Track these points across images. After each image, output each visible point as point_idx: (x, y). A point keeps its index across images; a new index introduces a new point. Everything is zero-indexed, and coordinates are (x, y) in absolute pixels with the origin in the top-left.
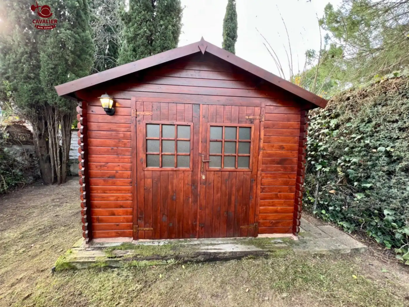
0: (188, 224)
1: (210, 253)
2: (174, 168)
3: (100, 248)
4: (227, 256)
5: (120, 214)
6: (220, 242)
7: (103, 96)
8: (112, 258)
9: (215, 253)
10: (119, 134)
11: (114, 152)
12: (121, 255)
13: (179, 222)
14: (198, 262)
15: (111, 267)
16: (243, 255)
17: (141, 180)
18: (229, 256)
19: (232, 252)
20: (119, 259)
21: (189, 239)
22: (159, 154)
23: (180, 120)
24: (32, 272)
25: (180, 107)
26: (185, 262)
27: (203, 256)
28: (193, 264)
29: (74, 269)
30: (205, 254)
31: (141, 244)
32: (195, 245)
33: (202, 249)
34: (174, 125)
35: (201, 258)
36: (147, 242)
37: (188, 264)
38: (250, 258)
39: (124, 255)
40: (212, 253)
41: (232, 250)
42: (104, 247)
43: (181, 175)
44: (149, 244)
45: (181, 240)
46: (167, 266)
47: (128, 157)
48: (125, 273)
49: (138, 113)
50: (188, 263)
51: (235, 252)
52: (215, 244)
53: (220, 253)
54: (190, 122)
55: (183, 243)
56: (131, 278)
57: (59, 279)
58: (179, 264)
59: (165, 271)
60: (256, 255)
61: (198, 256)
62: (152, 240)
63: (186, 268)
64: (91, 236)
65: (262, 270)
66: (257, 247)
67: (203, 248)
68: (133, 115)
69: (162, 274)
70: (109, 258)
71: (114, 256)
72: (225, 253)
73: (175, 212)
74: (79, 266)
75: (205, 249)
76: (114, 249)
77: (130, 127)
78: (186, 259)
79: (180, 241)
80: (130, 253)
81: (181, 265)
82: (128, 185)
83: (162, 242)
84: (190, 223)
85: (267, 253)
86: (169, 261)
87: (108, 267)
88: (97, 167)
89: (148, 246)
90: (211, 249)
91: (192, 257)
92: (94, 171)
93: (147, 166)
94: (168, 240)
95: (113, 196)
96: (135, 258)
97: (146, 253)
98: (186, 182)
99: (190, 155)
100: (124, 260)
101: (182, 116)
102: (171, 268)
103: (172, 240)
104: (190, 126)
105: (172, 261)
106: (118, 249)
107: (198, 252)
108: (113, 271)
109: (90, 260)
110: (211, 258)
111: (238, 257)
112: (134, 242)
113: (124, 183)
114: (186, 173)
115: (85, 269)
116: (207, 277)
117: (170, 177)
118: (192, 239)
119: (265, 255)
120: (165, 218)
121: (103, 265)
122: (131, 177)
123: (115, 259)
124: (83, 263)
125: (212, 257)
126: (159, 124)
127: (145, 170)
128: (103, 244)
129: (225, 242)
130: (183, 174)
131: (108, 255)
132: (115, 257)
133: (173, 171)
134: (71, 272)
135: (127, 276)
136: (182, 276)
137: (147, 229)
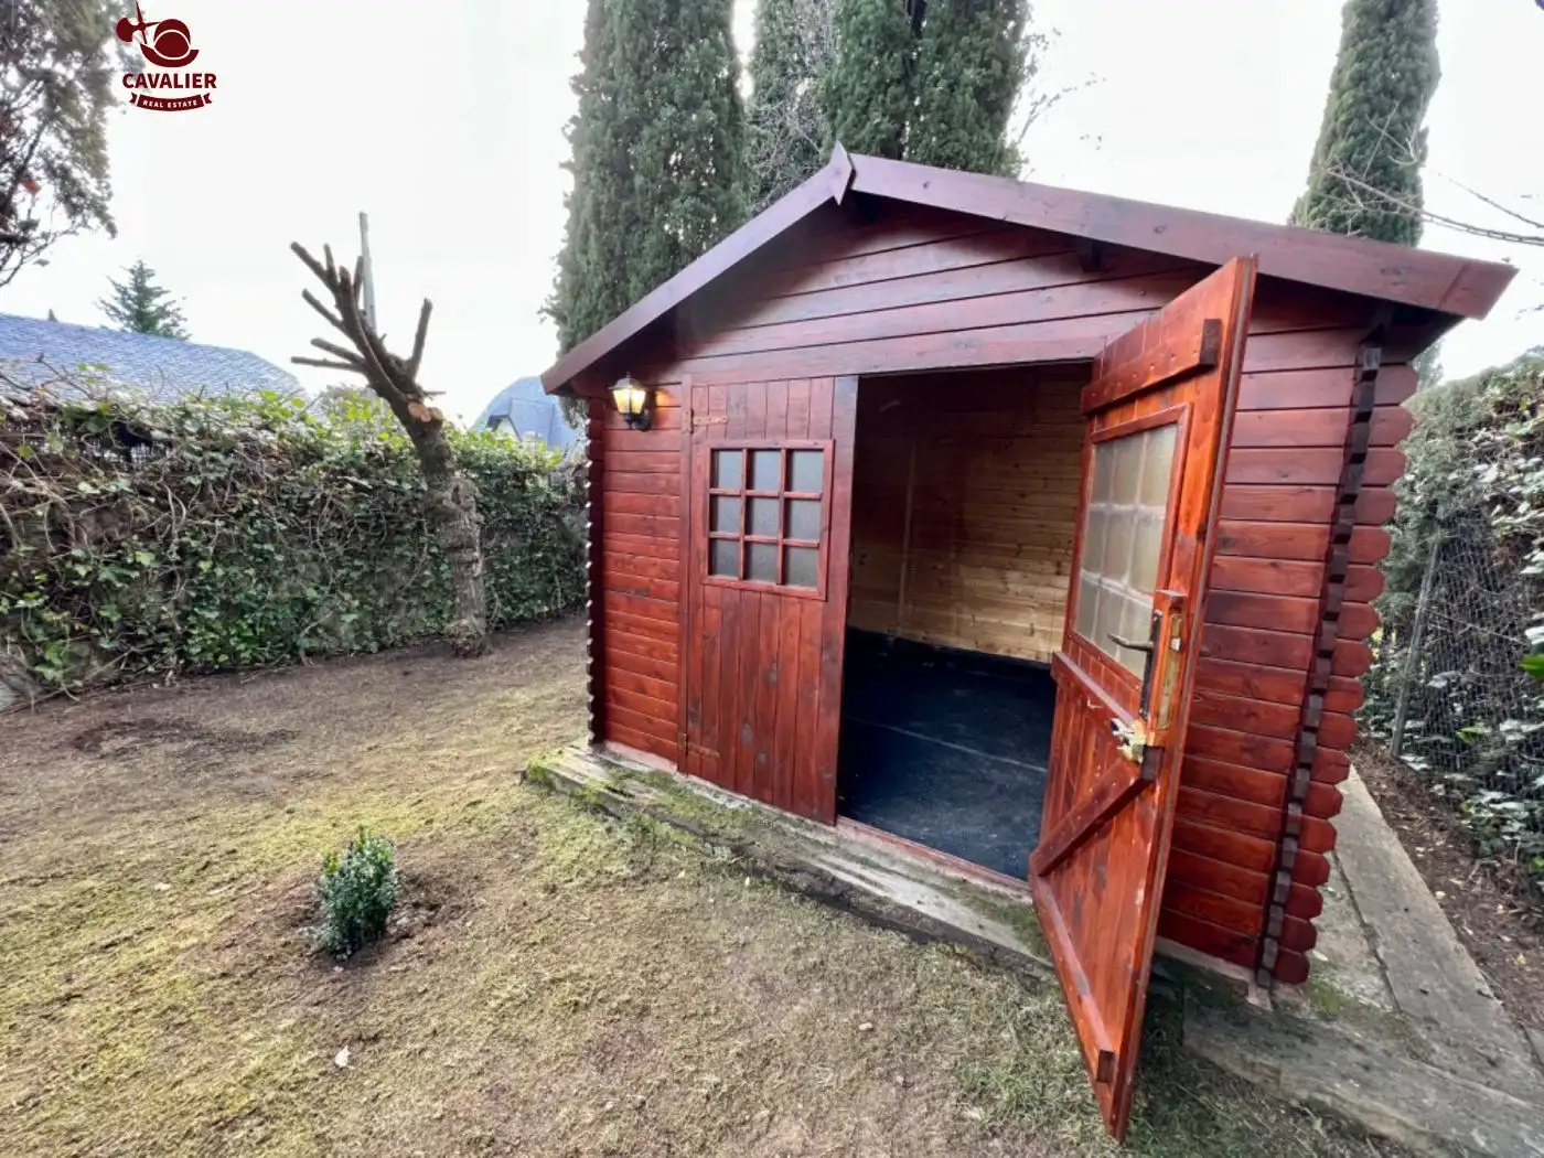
0: (807, 769)
1: (834, 879)
2: (773, 584)
3: (609, 765)
4: (880, 912)
5: (656, 693)
6: (895, 868)
7: (621, 382)
8: (614, 791)
9: (851, 887)
10: (658, 478)
11: (648, 528)
12: (632, 792)
13: (783, 758)
14: (789, 888)
15: (607, 812)
16: (939, 932)
17: (697, 608)
18: (889, 914)
19: (908, 909)
20: (621, 798)
21: (809, 821)
22: (737, 540)
23: (797, 434)
24: (504, 768)
25: (800, 390)
26: (757, 873)
27: (810, 877)
28: (775, 888)
29: (550, 785)
30: (819, 874)
31: (689, 787)
32: (817, 843)
33: (822, 861)
34: (778, 450)
35: (801, 881)
36: (703, 788)
37: (763, 883)
38: (960, 957)
39: (637, 795)
40: (842, 882)
41: (912, 903)
42: (617, 766)
43: (794, 611)
44: (707, 795)
45: (788, 815)
46: (709, 861)
47: (672, 540)
48: (620, 834)
49: (695, 419)
50: (765, 879)
51: (919, 916)
52: (877, 867)
53: (866, 893)
54: (823, 437)
55: (788, 825)
56: (625, 849)
57: (525, 795)
58: (740, 869)
59: (699, 868)
60: (990, 958)
61: (795, 871)
62: (716, 788)
63: (752, 888)
64: (602, 732)
65: (977, 1012)
66: (1020, 939)
67: (831, 859)
68: (686, 426)
69: (688, 871)
70: (609, 788)
71: (618, 788)
72: (880, 901)
73: (775, 722)
74: (558, 784)
75: (831, 865)
76: (631, 775)
77: (678, 462)
78: (761, 864)
79: (782, 818)
80: (650, 796)
81: (745, 877)
82: (671, 617)
83: (739, 802)
84: (813, 771)
85: (1037, 972)
86: (718, 850)
87: (599, 808)
88: (616, 562)
89: (700, 798)
90: (849, 872)
91: (777, 868)
92: (614, 573)
93: (711, 572)
94: (756, 802)
95: (642, 642)
96: (652, 809)
97: (681, 810)
98: (806, 635)
99: (818, 547)
100: (631, 805)
101: (802, 419)
102: (716, 870)
103: (766, 807)
104: (821, 450)
105: (723, 854)
106: (638, 779)
107: (801, 862)
108: (605, 820)
109: (576, 779)
110: (829, 895)
111: (920, 932)
112: (679, 778)
113: (664, 611)
114: (809, 607)
115: (565, 793)
116: (786, 935)
117: (765, 611)
118: (819, 825)
119: (1025, 976)
120: (747, 734)
121: (594, 799)
122: (678, 597)
123: (616, 796)
124: (565, 781)
125: (832, 891)
126: (740, 450)
127: (706, 581)
128: (619, 757)
129: (913, 876)
130: (798, 606)
131: (610, 782)
132: (621, 793)
133: (770, 592)
134: (545, 790)
135: (621, 842)
136: (729, 899)
137: (707, 751)
